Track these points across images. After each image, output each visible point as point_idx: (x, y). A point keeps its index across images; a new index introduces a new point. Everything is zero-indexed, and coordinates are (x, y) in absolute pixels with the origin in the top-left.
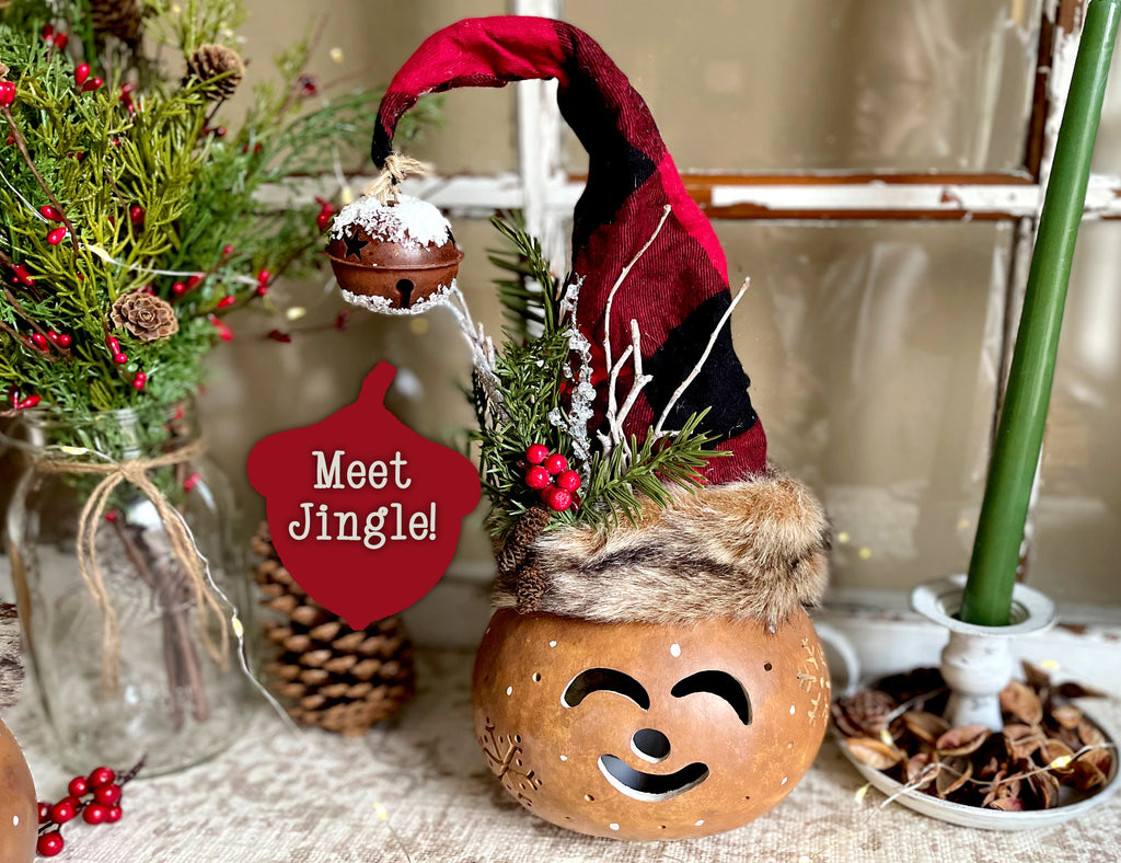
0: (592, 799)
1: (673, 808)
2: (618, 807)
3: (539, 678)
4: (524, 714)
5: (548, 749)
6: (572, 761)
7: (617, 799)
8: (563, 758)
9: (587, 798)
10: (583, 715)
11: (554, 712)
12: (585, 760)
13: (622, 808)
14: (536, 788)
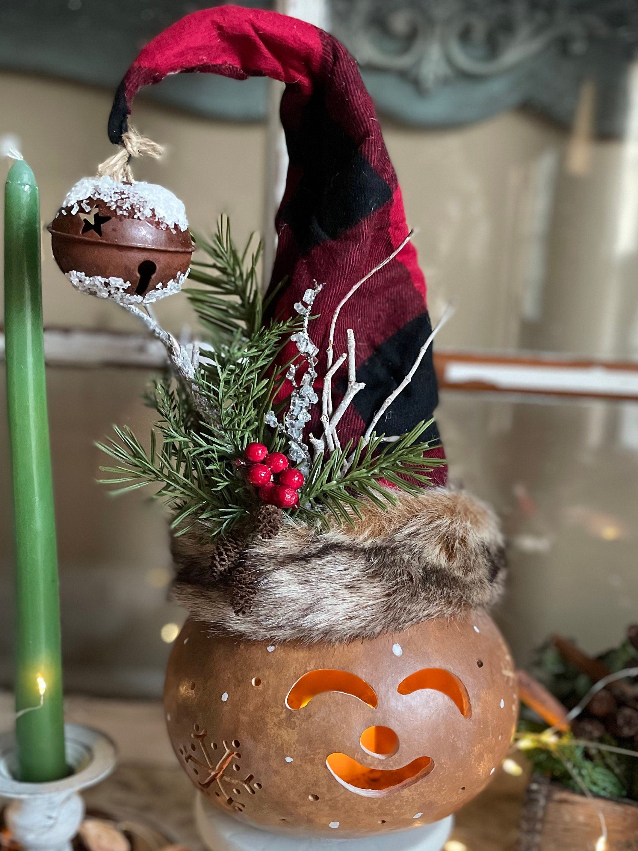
0: (316, 798)
1: (397, 803)
2: (343, 805)
3: (258, 682)
4: (244, 718)
5: (272, 752)
6: (298, 762)
7: (343, 797)
8: (289, 760)
9: (310, 798)
10: (310, 716)
11: (278, 715)
12: (312, 761)
13: (347, 805)
14: (253, 792)
